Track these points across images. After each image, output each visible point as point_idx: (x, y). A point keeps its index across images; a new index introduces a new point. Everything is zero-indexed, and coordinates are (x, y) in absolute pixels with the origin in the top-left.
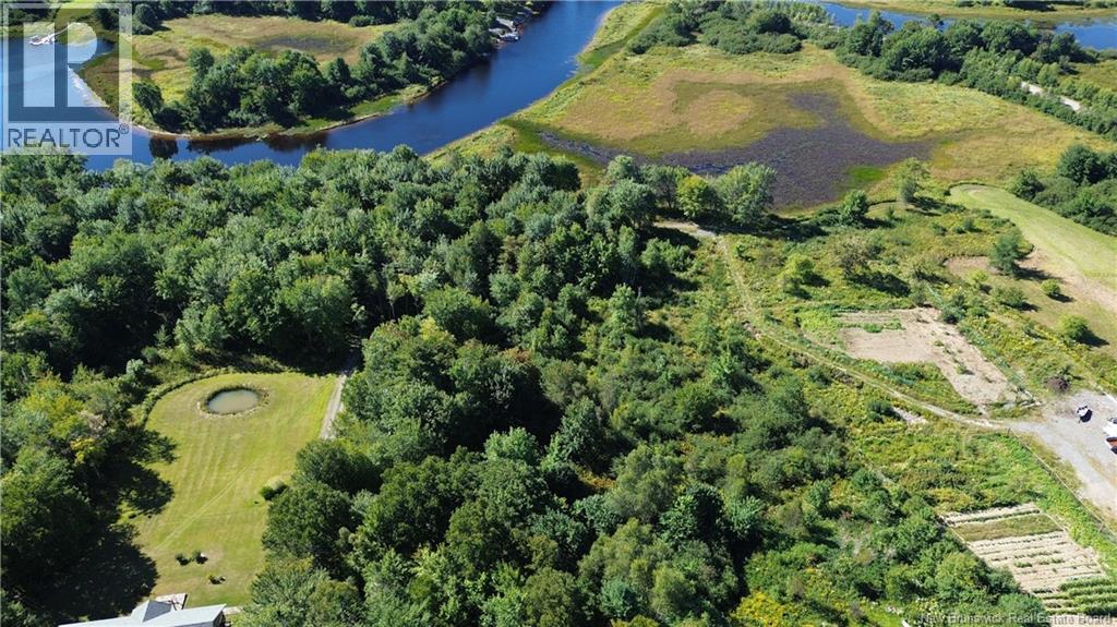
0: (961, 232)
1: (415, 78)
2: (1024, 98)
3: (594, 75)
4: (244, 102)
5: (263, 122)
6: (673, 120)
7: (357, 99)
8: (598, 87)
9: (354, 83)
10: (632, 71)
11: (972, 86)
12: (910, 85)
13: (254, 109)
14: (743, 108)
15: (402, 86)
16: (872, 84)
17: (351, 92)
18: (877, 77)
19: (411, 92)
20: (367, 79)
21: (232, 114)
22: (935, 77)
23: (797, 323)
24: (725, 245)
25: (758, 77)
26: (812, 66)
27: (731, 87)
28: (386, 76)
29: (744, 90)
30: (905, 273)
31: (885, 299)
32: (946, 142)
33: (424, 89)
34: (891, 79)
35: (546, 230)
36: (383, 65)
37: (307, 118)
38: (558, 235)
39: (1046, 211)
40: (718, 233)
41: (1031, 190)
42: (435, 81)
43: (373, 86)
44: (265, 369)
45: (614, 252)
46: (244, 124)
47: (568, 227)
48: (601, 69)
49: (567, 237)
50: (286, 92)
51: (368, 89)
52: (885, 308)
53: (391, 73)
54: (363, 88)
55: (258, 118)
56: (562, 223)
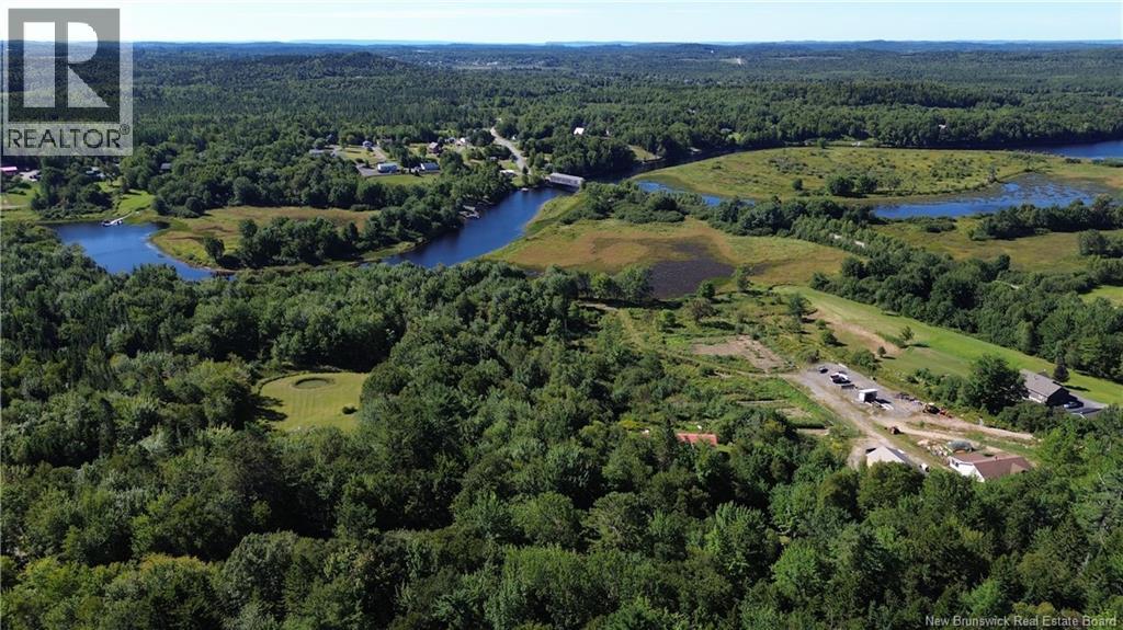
0: (773, 304)
1: (405, 238)
2: (831, 243)
3: (536, 235)
4: (284, 250)
5: (297, 263)
6: (592, 258)
7: (364, 250)
8: (537, 242)
9: (361, 240)
10: (563, 233)
11: (799, 238)
12: (756, 238)
13: (292, 254)
14: (642, 251)
15: (397, 243)
16: (730, 237)
17: (360, 245)
18: (735, 234)
19: (403, 246)
20: (370, 238)
21: (275, 258)
22: (774, 233)
23: (664, 342)
24: (623, 313)
25: (652, 235)
26: (691, 229)
27: (634, 241)
28: (384, 236)
29: (641, 242)
30: (733, 321)
31: (719, 331)
32: (775, 266)
33: (413, 244)
34: (744, 234)
35: (505, 296)
36: (382, 230)
37: (329, 260)
38: (514, 298)
39: (831, 295)
40: (618, 308)
41: (821, 284)
42: (420, 240)
43: (376, 242)
44: (330, 371)
45: (550, 305)
46: (284, 263)
47: (520, 294)
48: (541, 232)
49: (519, 299)
50: (314, 243)
51: (373, 244)
52: (718, 336)
53: (388, 234)
54: (368, 243)
55: (294, 260)
56: (515, 291)
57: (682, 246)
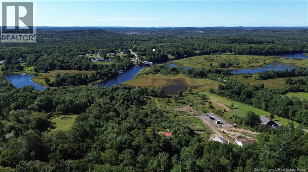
0: (198, 97)
1: (101, 78)
2: (217, 80)
3: (137, 78)
4: (67, 82)
5: (70, 85)
7: (89, 82)
8: (137, 80)
9: (88, 79)
10: (145, 77)
11: (209, 79)
12: (197, 79)
13: (69, 83)
14: (165, 82)
15: (99, 80)
16: (190, 79)
17: (88, 80)
18: (191, 78)
19: (100, 81)
20: (91, 78)
21: (64, 84)
22: (202, 78)
23: (166, 107)
25: (169, 78)
26: (180, 76)
27: (164, 79)
28: (95, 78)
29: (166, 80)
30: (186, 101)
31: (181, 104)
32: (201, 86)
33: (103, 80)
34: (194, 78)
35: (123, 94)
36: (95, 76)
37: (79, 85)
38: (125, 95)
39: (214, 95)
40: (155, 98)
41: (212, 91)
42: (105, 79)
43: (93, 80)
45: (135, 97)
46: (66, 85)
47: (127, 94)
48: (139, 77)
50: (75, 81)
52: (181, 105)
53: (96, 77)
54: (90, 80)
55: (69, 84)
56: (126, 93)
57: (176, 81)
